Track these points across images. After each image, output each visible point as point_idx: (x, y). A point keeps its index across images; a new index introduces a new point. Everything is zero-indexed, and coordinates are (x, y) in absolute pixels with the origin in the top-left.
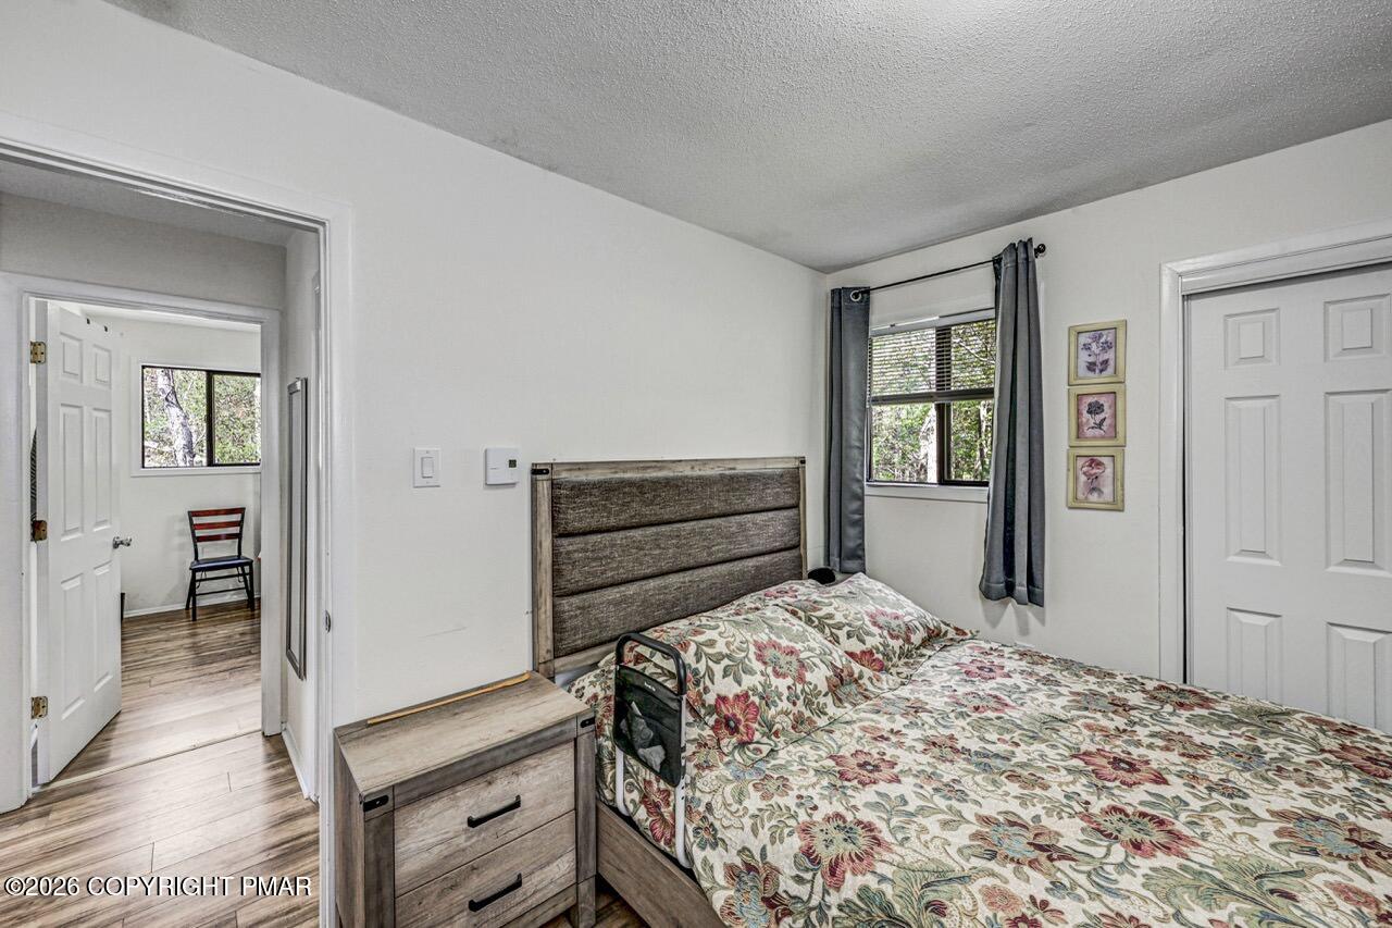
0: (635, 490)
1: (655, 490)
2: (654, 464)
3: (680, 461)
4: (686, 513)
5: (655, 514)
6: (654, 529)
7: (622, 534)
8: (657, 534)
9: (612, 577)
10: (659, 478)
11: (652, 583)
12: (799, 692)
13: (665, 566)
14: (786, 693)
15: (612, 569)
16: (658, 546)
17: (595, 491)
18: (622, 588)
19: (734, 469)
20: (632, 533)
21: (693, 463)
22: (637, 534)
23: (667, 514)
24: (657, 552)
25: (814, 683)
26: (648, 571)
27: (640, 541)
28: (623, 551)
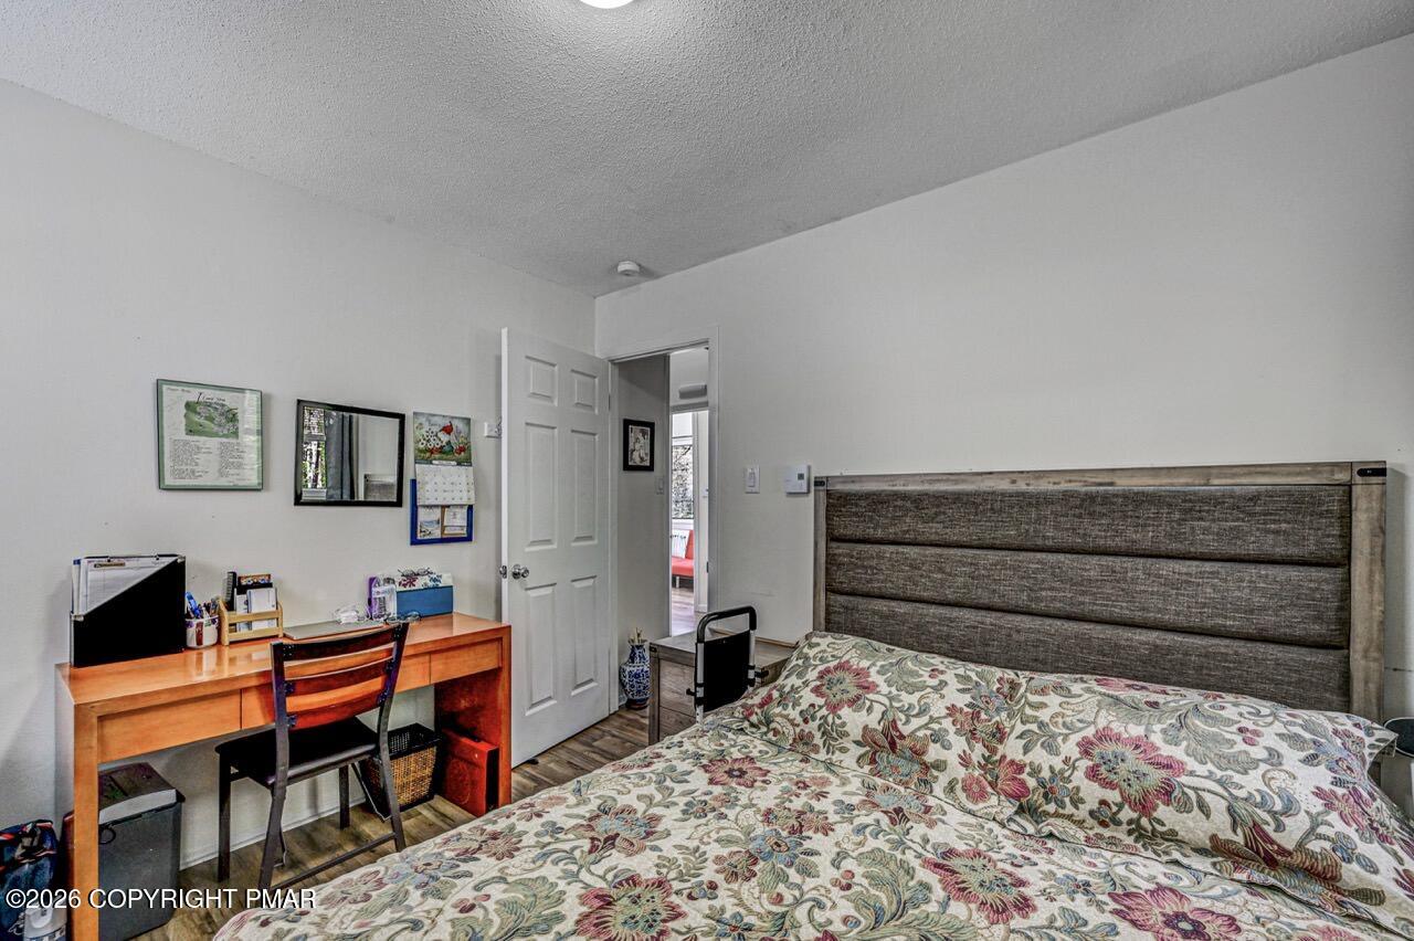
0: (908, 504)
1: (938, 506)
2: (944, 477)
3: (991, 473)
4: (988, 538)
5: (936, 533)
6: (938, 551)
7: (892, 548)
8: (941, 556)
9: (880, 588)
10: (946, 492)
11: (933, 610)
12: (819, 715)
13: (950, 595)
14: (804, 706)
15: (878, 581)
16: (941, 570)
17: (863, 503)
18: (893, 604)
19: (1111, 484)
20: (906, 549)
21: (1014, 477)
22: (912, 551)
23: (953, 535)
24: (939, 576)
25: (843, 719)
26: (925, 594)
27: (915, 560)
28: (893, 565)
